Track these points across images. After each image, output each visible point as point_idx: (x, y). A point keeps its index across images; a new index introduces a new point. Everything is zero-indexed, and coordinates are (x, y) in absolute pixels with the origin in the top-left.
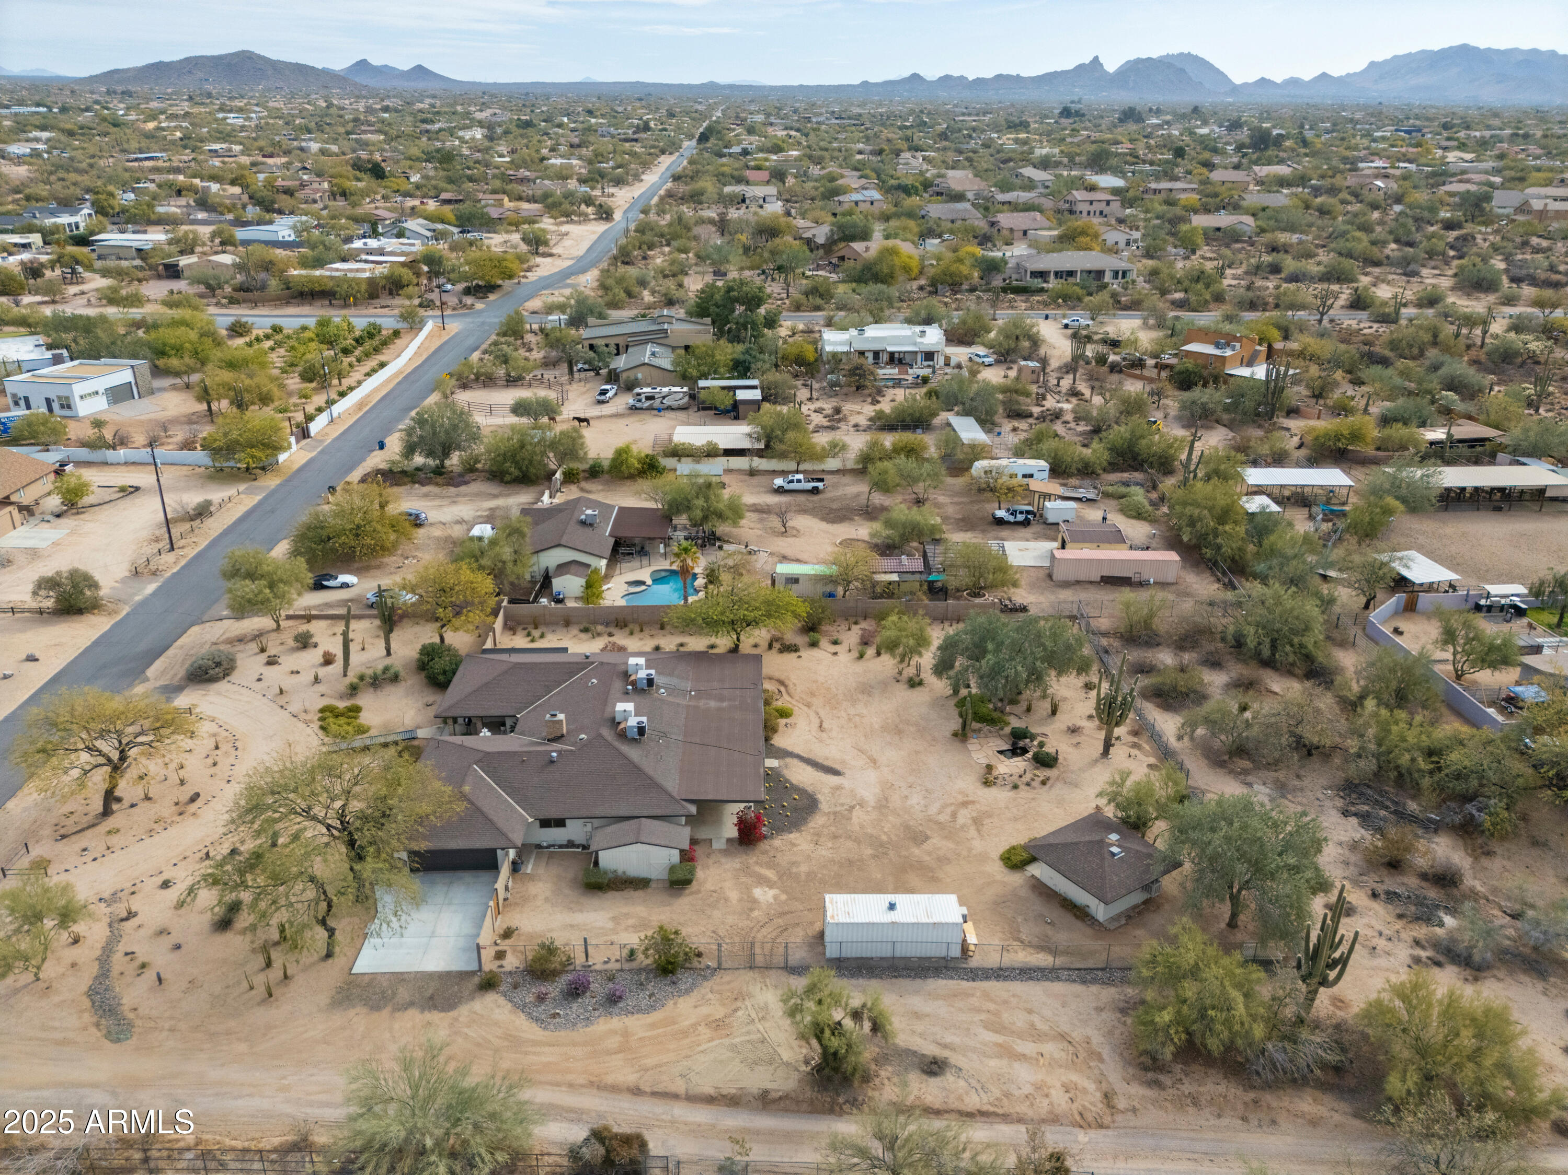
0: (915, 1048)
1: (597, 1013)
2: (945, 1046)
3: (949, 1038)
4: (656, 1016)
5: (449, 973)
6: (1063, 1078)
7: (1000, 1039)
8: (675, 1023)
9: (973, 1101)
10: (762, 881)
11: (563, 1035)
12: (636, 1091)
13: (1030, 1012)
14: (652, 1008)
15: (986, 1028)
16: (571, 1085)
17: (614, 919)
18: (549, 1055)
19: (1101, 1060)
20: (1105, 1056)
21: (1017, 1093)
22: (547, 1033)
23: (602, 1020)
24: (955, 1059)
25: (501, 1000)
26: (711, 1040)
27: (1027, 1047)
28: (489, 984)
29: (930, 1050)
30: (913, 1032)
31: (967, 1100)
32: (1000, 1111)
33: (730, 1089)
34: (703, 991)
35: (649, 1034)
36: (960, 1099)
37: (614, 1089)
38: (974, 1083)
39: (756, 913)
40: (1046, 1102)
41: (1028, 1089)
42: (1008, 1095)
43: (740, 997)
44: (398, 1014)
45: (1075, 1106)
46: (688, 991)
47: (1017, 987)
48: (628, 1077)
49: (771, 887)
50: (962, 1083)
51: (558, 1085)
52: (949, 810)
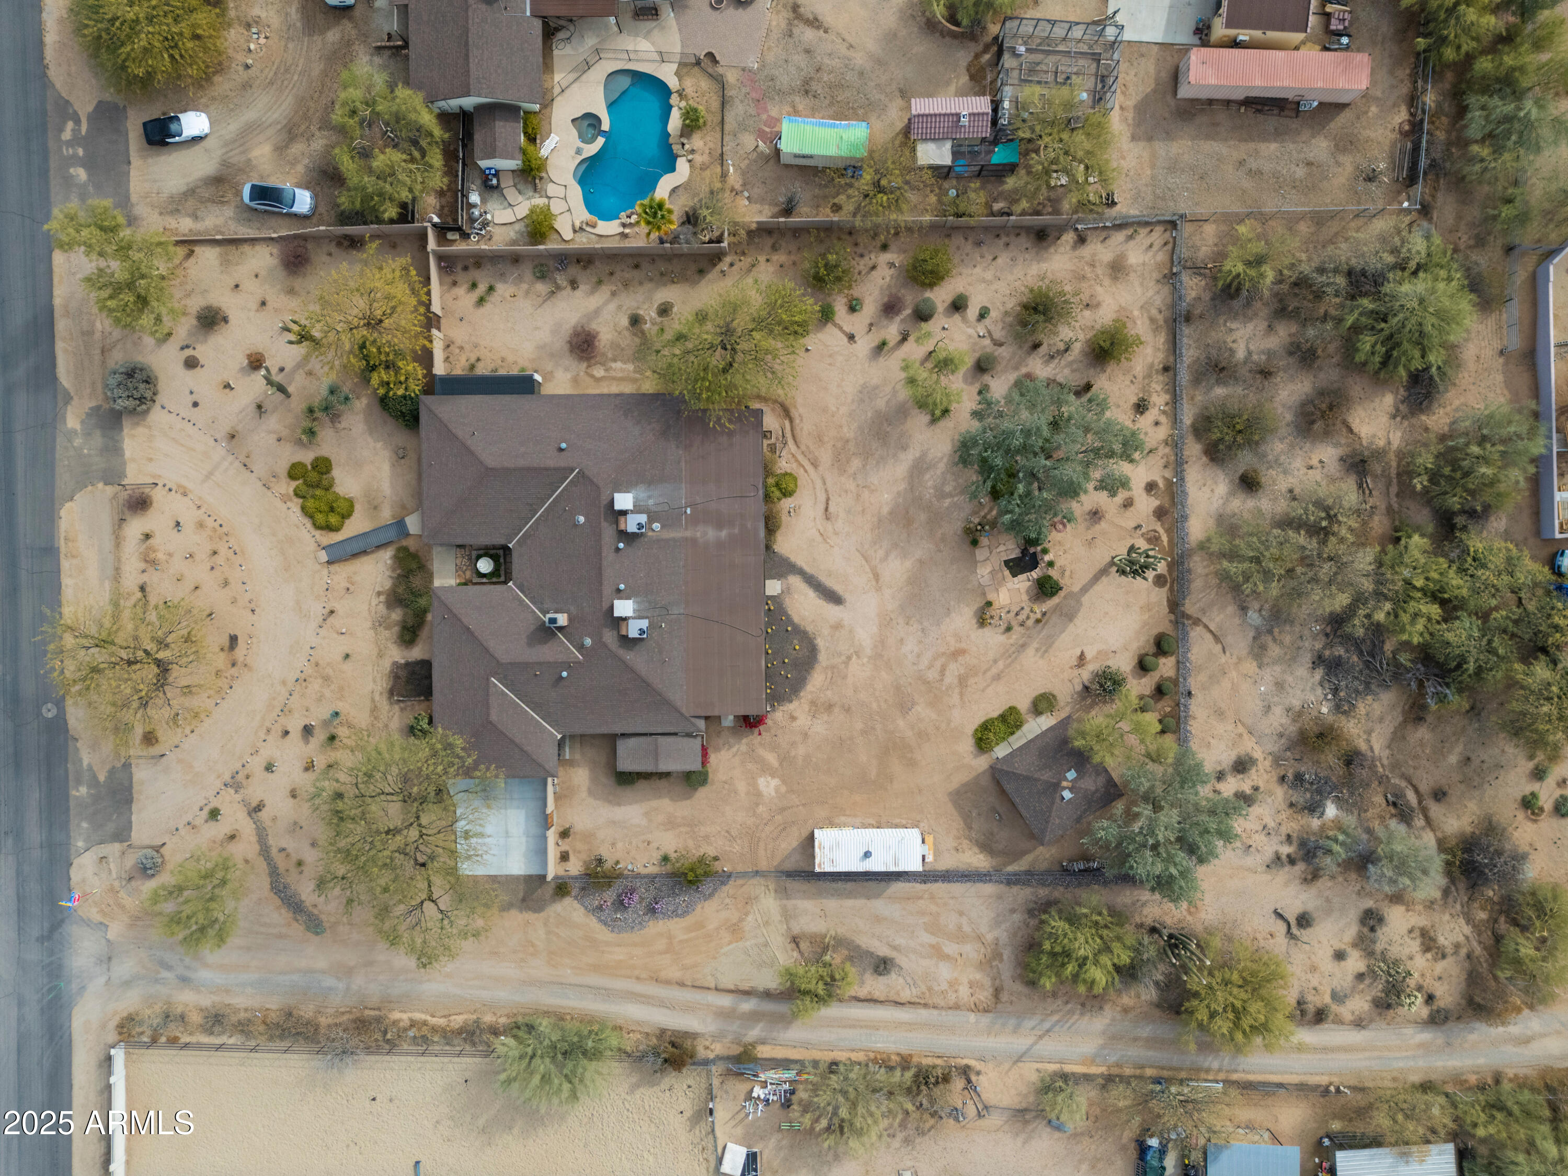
0: (872, 950)
1: (647, 918)
2: (895, 948)
3: (900, 941)
4: (689, 920)
5: (530, 876)
6: (971, 977)
7: (933, 940)
8: (704, 927)
9: (906, 995)
10: (766, 769)
11: (626, 936)
12: (682, 984)
13: (961, 914)
14: (685, 913)
15: (926, 930)
16: (638, 978)
17: (646, 814)
18: (619, 954)
19: (1001, 960)
20: (1005, 957)
21: (936, 988)
22: (614, 935)
23: (651, 923)
24: (901, 960)
25: (576, 904)
26: (730, 943)
27: (950, 948)
28: (562, 889)
29: (883, 951)
30: (873, 935)
31: (902, 994)
32: (922, 1002)
33: (745, 986)
34: (722, 895)
35: (686, 937)
36: (898, 994)
37: (668, 982)
38: (909, 980)
39: (761, 809)
40: (954, 996)
41: (944, 986)
42: (930, 989)
43: (749, 900)
44: (505, 914)
45: (972, 999)
46: (711, 895)
47: (957, 888)
48: (674, 973)
49: (773, 777)
50: (901, 980)
51: (629, 977)
52: (938, 664)
